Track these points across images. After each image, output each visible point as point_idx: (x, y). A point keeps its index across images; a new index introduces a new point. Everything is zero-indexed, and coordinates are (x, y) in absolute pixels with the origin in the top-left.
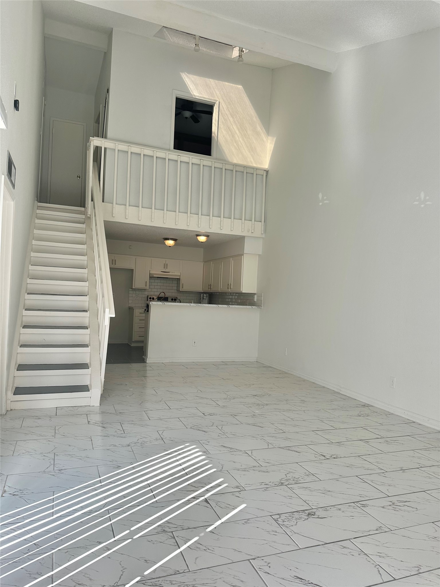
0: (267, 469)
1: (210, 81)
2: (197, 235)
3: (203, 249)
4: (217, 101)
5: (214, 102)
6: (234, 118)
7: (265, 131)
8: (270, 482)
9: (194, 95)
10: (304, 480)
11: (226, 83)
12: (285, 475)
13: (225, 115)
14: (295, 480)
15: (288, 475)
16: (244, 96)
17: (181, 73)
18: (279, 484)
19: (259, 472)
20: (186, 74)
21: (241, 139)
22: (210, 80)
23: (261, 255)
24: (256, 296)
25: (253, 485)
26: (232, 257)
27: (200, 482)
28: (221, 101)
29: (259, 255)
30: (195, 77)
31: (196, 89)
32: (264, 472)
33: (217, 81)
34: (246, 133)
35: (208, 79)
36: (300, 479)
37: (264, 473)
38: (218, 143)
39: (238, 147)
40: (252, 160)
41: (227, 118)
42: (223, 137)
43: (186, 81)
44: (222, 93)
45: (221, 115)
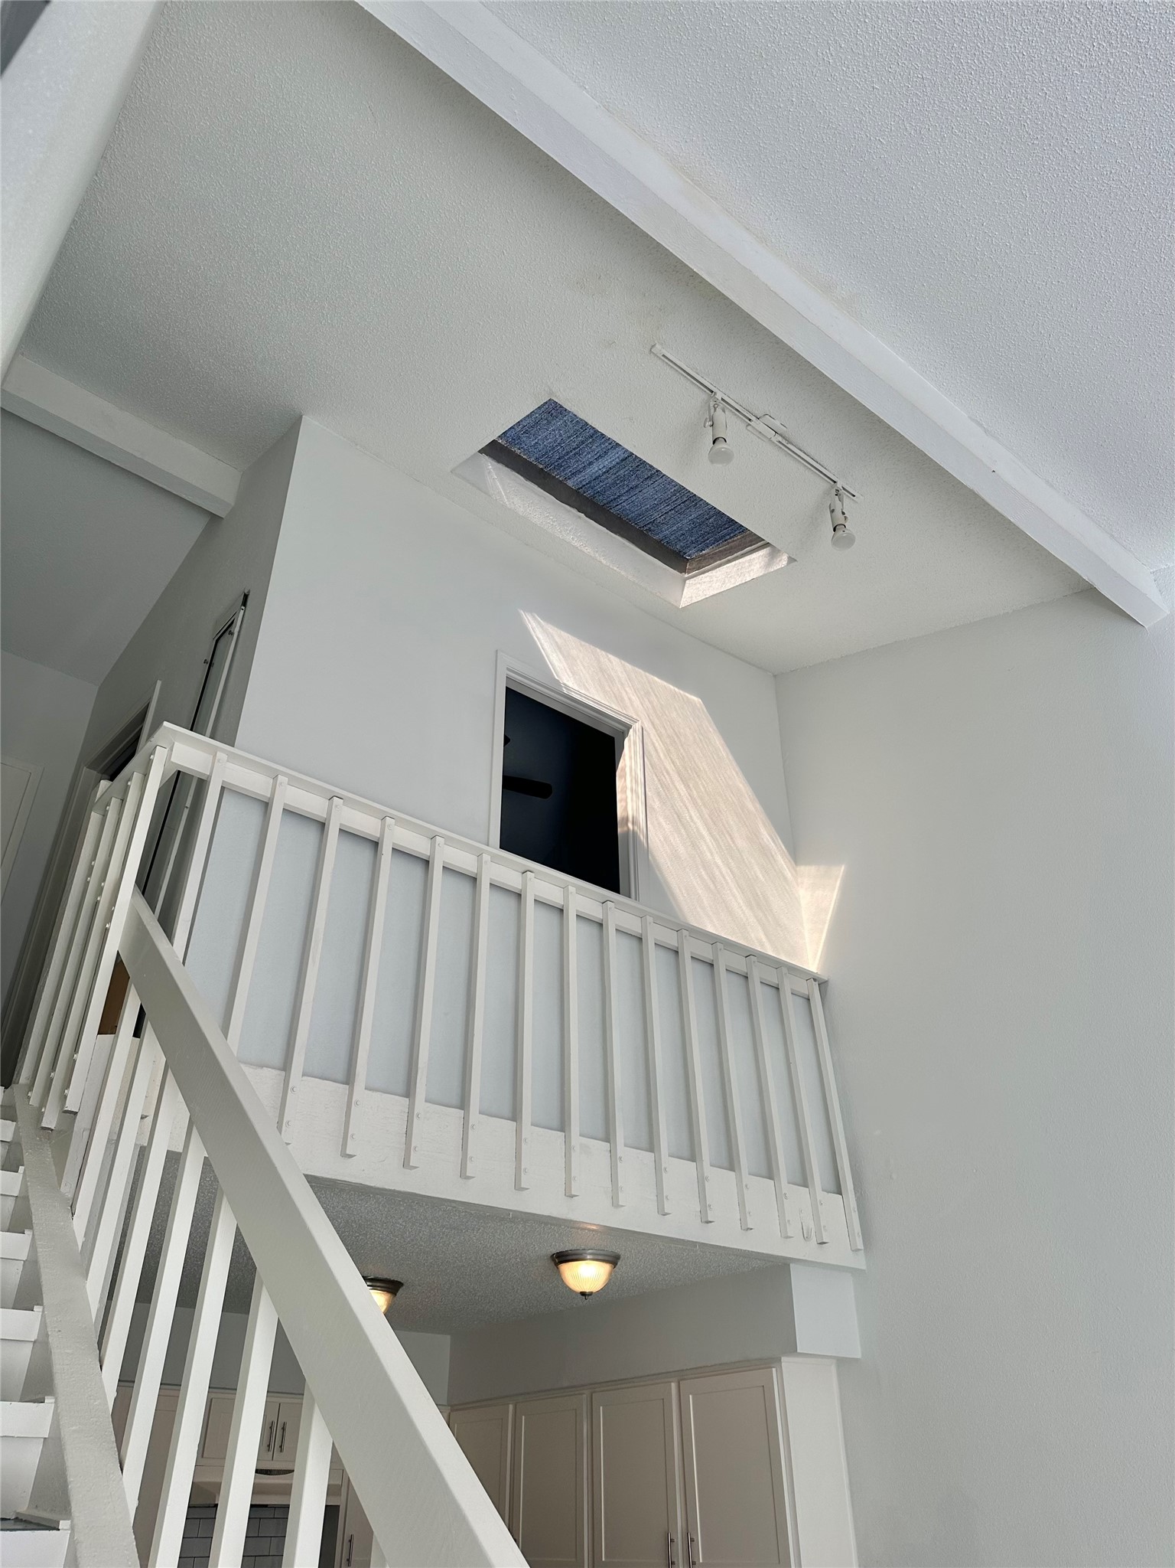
1: (610, 661)
3: (447, 1339)
4: (636, 721)
5: (628, 722)
6: (689, 786)
7: (784, 848)
11: (656, 678)
13: (662, 772)
17: (522, 612)
20: (539, 623)
21: (719, 862)
22: (610, 656)
23: (856, 1360)
26: (681, 1376)
28: (647, 726)
29: (842, 1362)
30: (565, 635)
31: (568, 670)
33: (629, 666)
35: (604, 653)
38: (650, 857)
41: (669, 782)
42: (662, 839)
43: (537, 637)
44: (647, 703)
45: (650, 767)
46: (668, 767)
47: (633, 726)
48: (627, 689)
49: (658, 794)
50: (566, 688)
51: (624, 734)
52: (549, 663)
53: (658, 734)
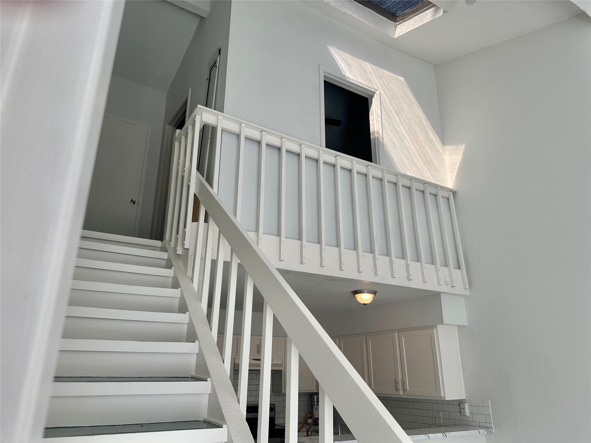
4: (377, 90)
5: (373, 90)
6: (399, 116)
7: (439, 140)
13: (388, 111)
16: (408, 91)
17: (328, 46)
21: (412, 146)
23: (466, 326)
28: (382, 92)
30: (347, 55)
33: (373, 66)
34: (416, 137)
38: (385, 148)
39: (410, 156)
41: (391, 115)
42: (389, 139)
43: (335, 57)
44: (382, 82)
45: (384, 110)
46: (391, 109)
47: (376, 92)
48: (373, 76)
49: (387, 121)
50: (348, 78)
51: (372, 97)
52: (341, 68)
53: (386, 95)
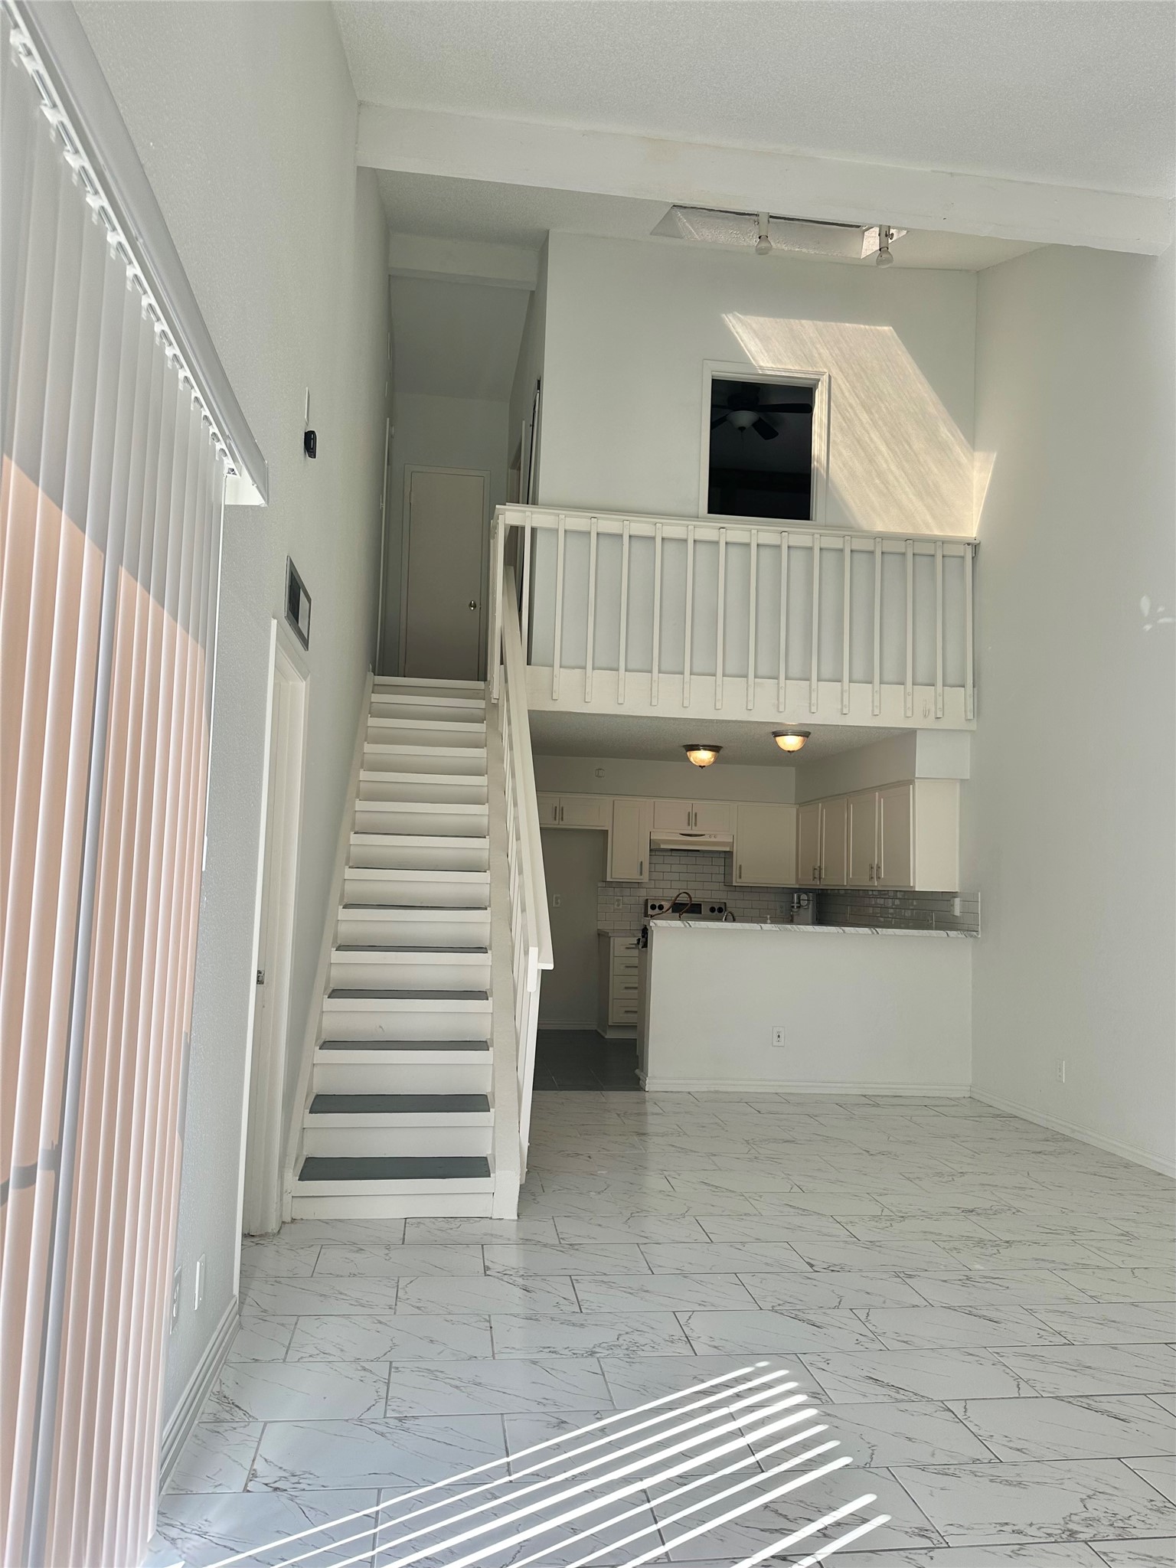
0: (1018, 1475)
1: (802, 326)
2: (777, 734)
3: (794, 769)
4: (823, 374)
5: (817, 377)
6: (871, 412)
7: (963, 438)
8: (1031, 1525)
9: (761, 368)
10: (1149, 1526)
11: (847, 325)
12: (1082, 1500)
13: (846, 409)
14: (1115, 1524)
15: (1090, 1504)
16: (900, 353)
17: (724, 315)
18: (1064, 1536)
19: (991, 1481)
20: (739, 319)
21: (893, 468)
22: (803, 322)
23: (968, 780)
24: (957, 901)
25: (973, 1528)
26: (880, 788)
27: (801, 1501)
28: (835, 372)
29: (962, 781)
30: (761, 319)
31: (764, 351)
32: (1009, 1483)
33: (820, 324)
34: (907, 447)
35: (797, 321)
36: (1133, 1522)
37: (1008, 1487)
38: (830, 485)
39: (887, 488)
40: (929, 518)
41: (852, 414)
42: (841, 465)
43: (737, 333)
44: (837, 351)
45: (835, 409)
46: (853, 403)
47: (821, 378)
48: (818, 346)
49: (841, 429)
52: (747, 353)
53: (842, 372)
